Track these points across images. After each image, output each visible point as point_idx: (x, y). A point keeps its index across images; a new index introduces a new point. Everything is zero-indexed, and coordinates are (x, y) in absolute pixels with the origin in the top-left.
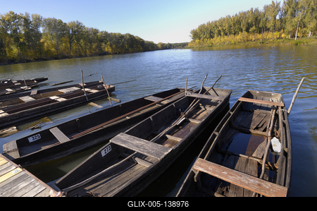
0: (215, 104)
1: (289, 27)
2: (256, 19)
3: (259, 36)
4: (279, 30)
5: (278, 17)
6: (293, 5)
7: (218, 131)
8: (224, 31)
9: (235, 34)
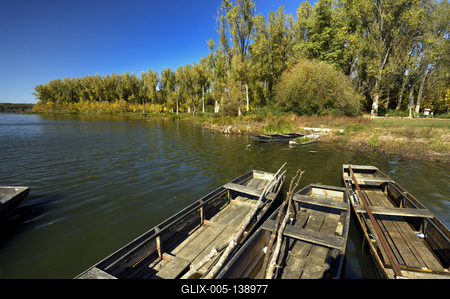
1: (170, 101)
3: (141, 107)
4: (162, 103)
5: (158, 89)
6: (170, 78)
9: (110, 100)
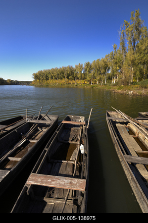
0: (48, 126)
1: (88, 78)
2: (72, 72)
3: (74, 82)
4: (84, 79)
5: (82, 72)
6: (89, 67)
7: (47, 147)
8: (55, 76)
9: (61, 79)
